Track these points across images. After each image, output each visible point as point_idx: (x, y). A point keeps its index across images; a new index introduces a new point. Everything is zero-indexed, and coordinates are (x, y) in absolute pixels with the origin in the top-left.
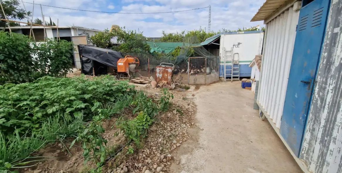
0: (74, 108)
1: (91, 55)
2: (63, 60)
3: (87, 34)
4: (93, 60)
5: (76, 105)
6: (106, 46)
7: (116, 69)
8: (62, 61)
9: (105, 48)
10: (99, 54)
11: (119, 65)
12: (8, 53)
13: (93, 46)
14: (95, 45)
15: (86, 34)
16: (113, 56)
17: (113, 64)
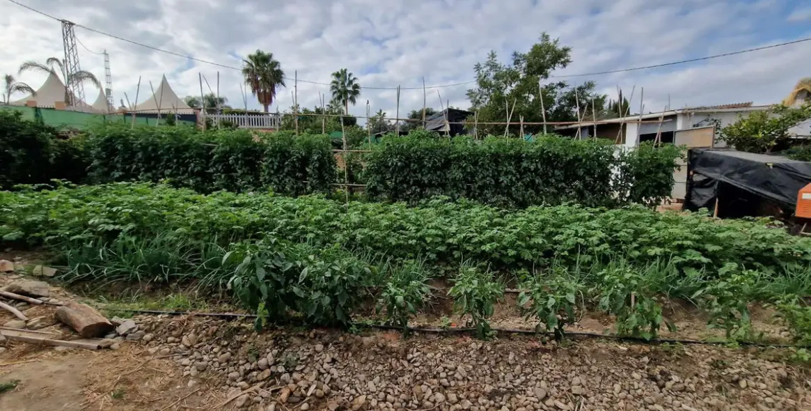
0: (688, 259)
1: (717, 170)
2: (659, 180)
3: (715, 121)
4: (721, 181)
5: (690, 255)
6: (769, 147)
7: (792, 208)
8: (656, 181)
9: (763, 151)
10: (742, 168)
11: (802, 200)
12: (588, 168)
13: (727, 148)
14: (733, 147)
15: (713, 121)
16: (788, 175)
17: (784, 196)
